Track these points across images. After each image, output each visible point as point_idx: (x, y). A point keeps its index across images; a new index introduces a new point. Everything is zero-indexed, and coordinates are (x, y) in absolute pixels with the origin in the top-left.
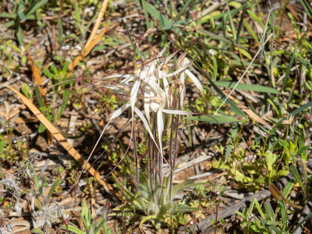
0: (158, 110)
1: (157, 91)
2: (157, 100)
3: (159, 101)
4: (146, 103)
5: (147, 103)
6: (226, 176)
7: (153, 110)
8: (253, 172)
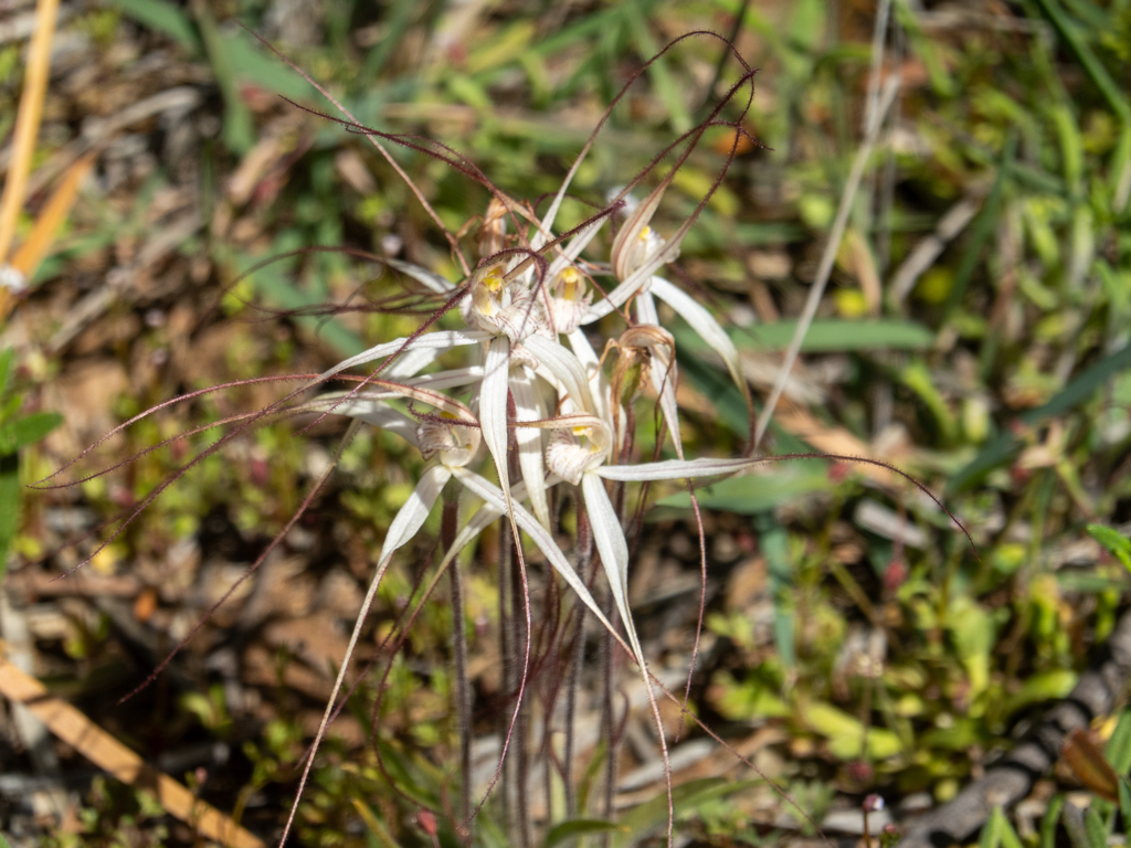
0: (584, 473)
1: (568, 372)
2: (578, 428)
3: (587, 432)
4: (526, 451)
5: (530, 447)
6: (783, 751)
7: (567, 477)
8: (910, 706)
